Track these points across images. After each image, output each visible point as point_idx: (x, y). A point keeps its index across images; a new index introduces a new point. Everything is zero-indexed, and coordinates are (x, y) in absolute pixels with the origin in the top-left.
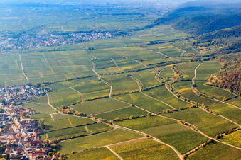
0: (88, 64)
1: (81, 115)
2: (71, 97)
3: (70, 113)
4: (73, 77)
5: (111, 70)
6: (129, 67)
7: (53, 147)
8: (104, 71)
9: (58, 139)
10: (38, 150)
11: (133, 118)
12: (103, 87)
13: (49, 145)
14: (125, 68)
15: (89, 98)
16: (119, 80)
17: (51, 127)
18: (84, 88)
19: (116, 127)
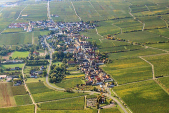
0: (126, 9)
1: (121, 40)
2: (114, 30)
3: (113, 39)
4: (114, 17)
5: (144, 13)
6: (160, 11)
7: (103, 56)
8: (138, 14)
9: (106, 52)
10: (94, 57)
11: (159, 43)
12: (137, 24)
13: (100, 55)
14: (156, 12)
15: (127, 31)
16: (150, 20)
17: (101, 46)
18: (122, 25)
19: (147, 47)
